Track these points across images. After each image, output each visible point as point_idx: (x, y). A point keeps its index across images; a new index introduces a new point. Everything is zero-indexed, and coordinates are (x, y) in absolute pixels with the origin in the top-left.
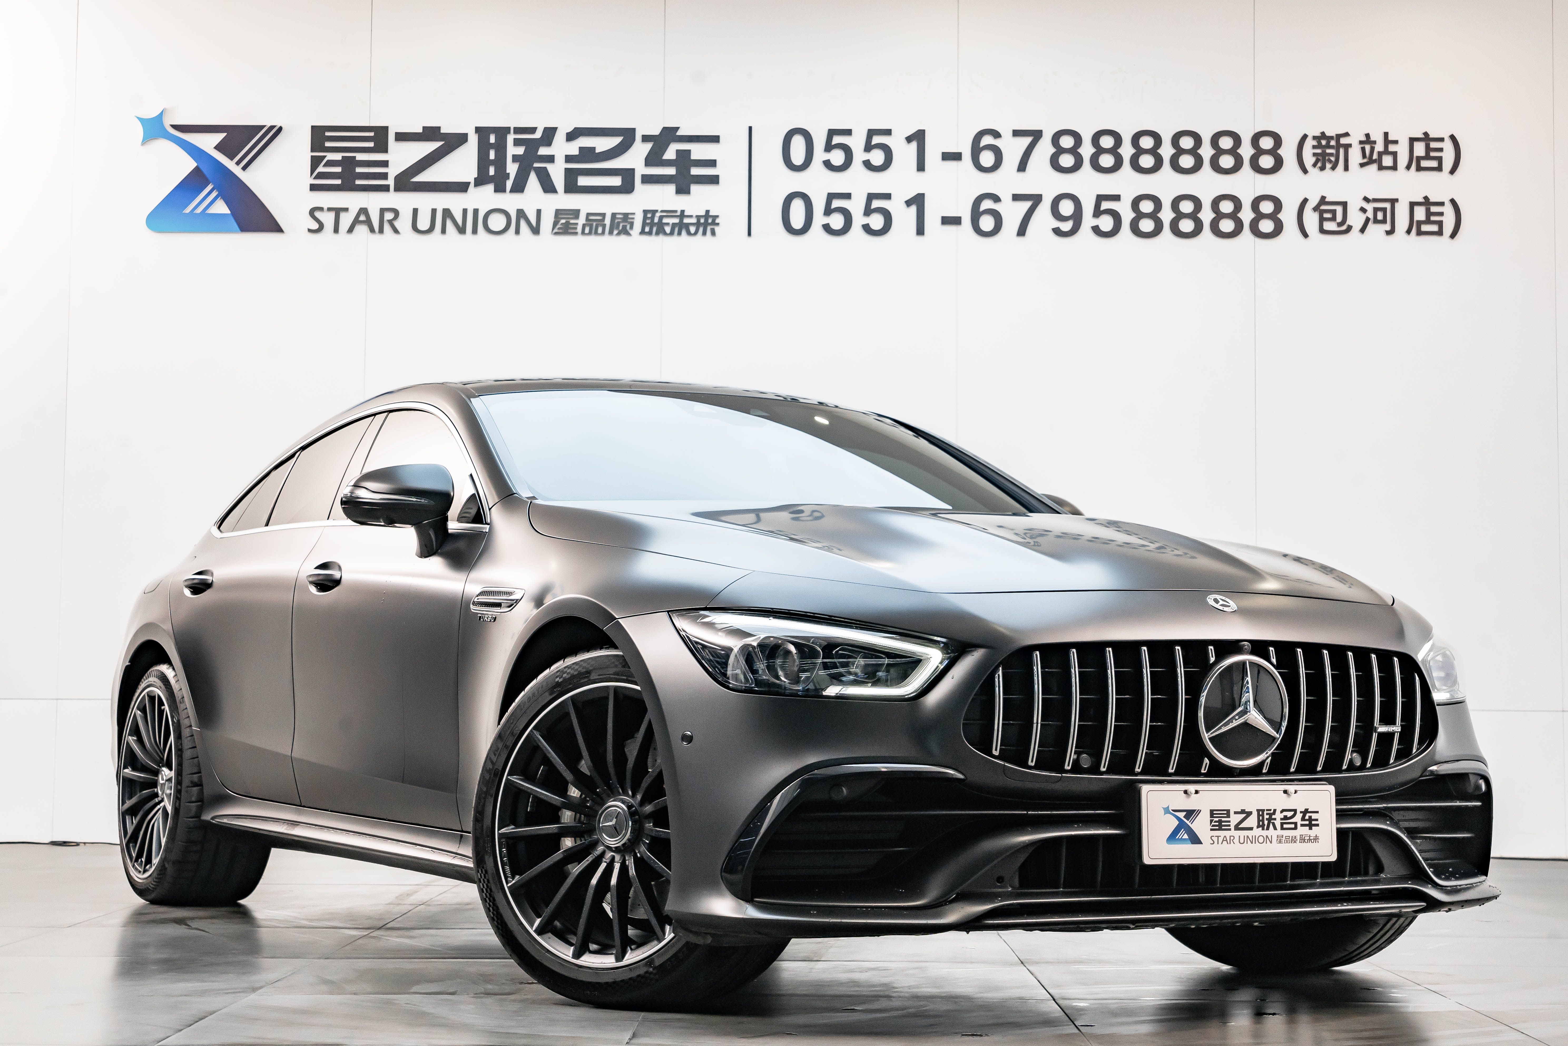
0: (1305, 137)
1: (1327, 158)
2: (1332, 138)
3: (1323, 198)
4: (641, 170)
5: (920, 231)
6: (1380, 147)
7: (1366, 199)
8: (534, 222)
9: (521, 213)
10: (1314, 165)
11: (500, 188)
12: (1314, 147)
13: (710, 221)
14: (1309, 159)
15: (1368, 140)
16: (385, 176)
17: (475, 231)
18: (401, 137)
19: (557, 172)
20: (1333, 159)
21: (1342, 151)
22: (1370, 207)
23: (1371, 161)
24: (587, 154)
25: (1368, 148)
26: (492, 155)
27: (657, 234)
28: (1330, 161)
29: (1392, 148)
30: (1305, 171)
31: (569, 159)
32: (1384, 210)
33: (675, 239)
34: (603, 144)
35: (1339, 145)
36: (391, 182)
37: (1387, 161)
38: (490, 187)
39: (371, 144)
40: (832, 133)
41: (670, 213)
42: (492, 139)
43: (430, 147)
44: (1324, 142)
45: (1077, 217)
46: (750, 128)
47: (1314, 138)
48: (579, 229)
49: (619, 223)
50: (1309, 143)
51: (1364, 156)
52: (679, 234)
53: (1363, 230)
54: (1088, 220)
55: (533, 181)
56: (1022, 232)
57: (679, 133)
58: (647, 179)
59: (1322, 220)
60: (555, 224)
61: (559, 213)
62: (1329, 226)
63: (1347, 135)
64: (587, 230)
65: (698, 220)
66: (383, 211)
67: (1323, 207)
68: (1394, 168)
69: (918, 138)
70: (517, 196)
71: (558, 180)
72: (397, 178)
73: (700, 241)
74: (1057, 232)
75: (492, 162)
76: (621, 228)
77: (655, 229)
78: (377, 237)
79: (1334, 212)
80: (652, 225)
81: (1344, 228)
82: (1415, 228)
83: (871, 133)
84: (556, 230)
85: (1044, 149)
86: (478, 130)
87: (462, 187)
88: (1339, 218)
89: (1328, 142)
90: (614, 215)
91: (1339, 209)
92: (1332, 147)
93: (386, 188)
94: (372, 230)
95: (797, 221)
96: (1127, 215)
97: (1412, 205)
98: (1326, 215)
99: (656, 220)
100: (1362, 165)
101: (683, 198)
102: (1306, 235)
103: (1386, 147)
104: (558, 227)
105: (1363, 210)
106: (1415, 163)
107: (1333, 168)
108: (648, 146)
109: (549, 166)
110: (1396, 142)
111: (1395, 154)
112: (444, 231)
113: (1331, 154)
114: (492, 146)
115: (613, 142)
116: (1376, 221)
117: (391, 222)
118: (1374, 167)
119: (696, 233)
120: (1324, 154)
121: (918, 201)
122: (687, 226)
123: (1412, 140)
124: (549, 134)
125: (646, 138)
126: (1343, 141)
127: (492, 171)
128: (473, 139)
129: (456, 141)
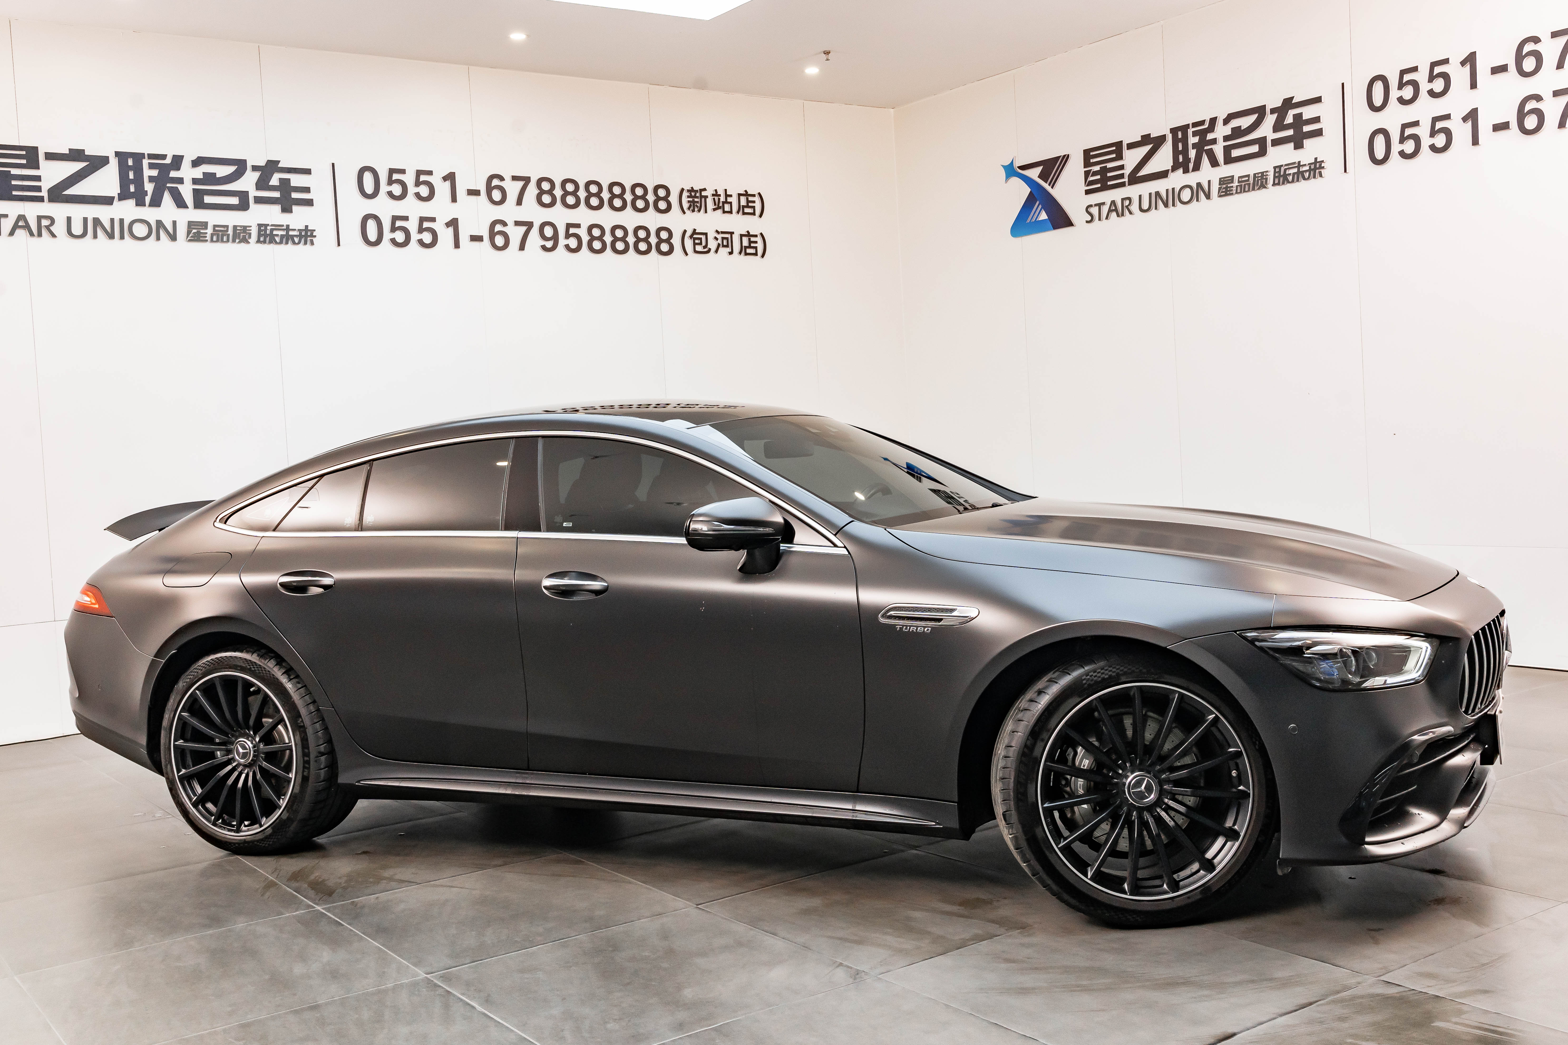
0: (682, 190)
1: (695, 204)
2: (697, 191)
3: (695, 230)
4: (253, 193)
5: (457, 245)
6: (722, 199)
7: (717, 232)
8: (171, 230)
9: (159, 224)
10: (689, 208)
11: (140, 203)
12: (688, 197)
13: (309, 234)
14: (686, 205)
15: (716, 194)
16: (39, 189)
17: (122, 237)
18: (50, 156)
19: (187, 191)
20: (699, 205)
21: (703, 200)
22: (719, 236)
23: (719, 208)
24: (209, 178)
25: (716, 198)
26: (131, 176)
27: (270, 242)
28: (697, 206)
29: (729, 199)
30: (684, 213)
31: (195, 181)
32: (727, 238)
33: (283, 246)
34: (222, 171)
35: (701, 197)
36: (44, 193)
37: (727, 207)
38: (131, 202)
39: (24, 161)
40: (392, 171)
41: (278, 227)
42: (130, 162)
43: (77, 166)
44: (693, 194)
45: (555, 238)
46: (333, 165)
47: (688, 191)
48: (208, 238)
49: (239, 234)
50: (685, 194)
51: (715, 205)
52: (287, 243)
53: (716, 251)
54: (562, 241)
55: (167, 198)
56: (522, 247)
57: (280, 165)
58: (259, 200)
59: (695, 244)
60: (189, 233)
61: (191, 224)
62: (699, 248)
63: (705, 190)
64: (215, 238)
65: (301, 233)
66: (40, 218)
67: (695, 236)
68: (731, 212)
69: (450, 177)
70: (154, 210)
71: (189, 198)
72: (50, 191)
73: (302, 249)
74: (544, 248)
75: (132, 181)
76: (241, 237)
77: (268, 239)
78: (35, 240)
79: (700, 239)
80: (266, 236)
81: (706, 250)
82: (743, 251)
83: (419, 173)
84: (188, 238)
85: (532, 191)
86: (117, 154)
87: (108, 201)
88: (704, 244)
89: (695, 194)
90: (235, 227)
91: (703, 237)
92: (697, 197)
93: (41, 199)
94: (32, 234)
95: (372, 236)
96: (585, 238)
97: (742, 236)
98: (697, 241)
99: (268, 232)
100: (714, 210)
101: (287, 216)
102: (687, 254)
103: (726, 199)
104: (191, 235)
105: (716, 239)
106: (741, 210)
107: (699, 211)
108: (257, 175)
109: (179, 186)
110: (731, 196)
111: (731, 203)
112: (95, 236)
113: (697, 202)
114: (130, 168)
115: (229, 170)
116: (724, 246)
117: (48, 227)
118: (720, 211)
119: (299, 243)
120: (694, 202)
121: (453, 223)
122: (292, 237)
123: (740, 195)
124: (177, 161)
125: (255, 168)
126: (704, 193)
127: (132, 189)
128: (114, 163)
129: (97, 163)
